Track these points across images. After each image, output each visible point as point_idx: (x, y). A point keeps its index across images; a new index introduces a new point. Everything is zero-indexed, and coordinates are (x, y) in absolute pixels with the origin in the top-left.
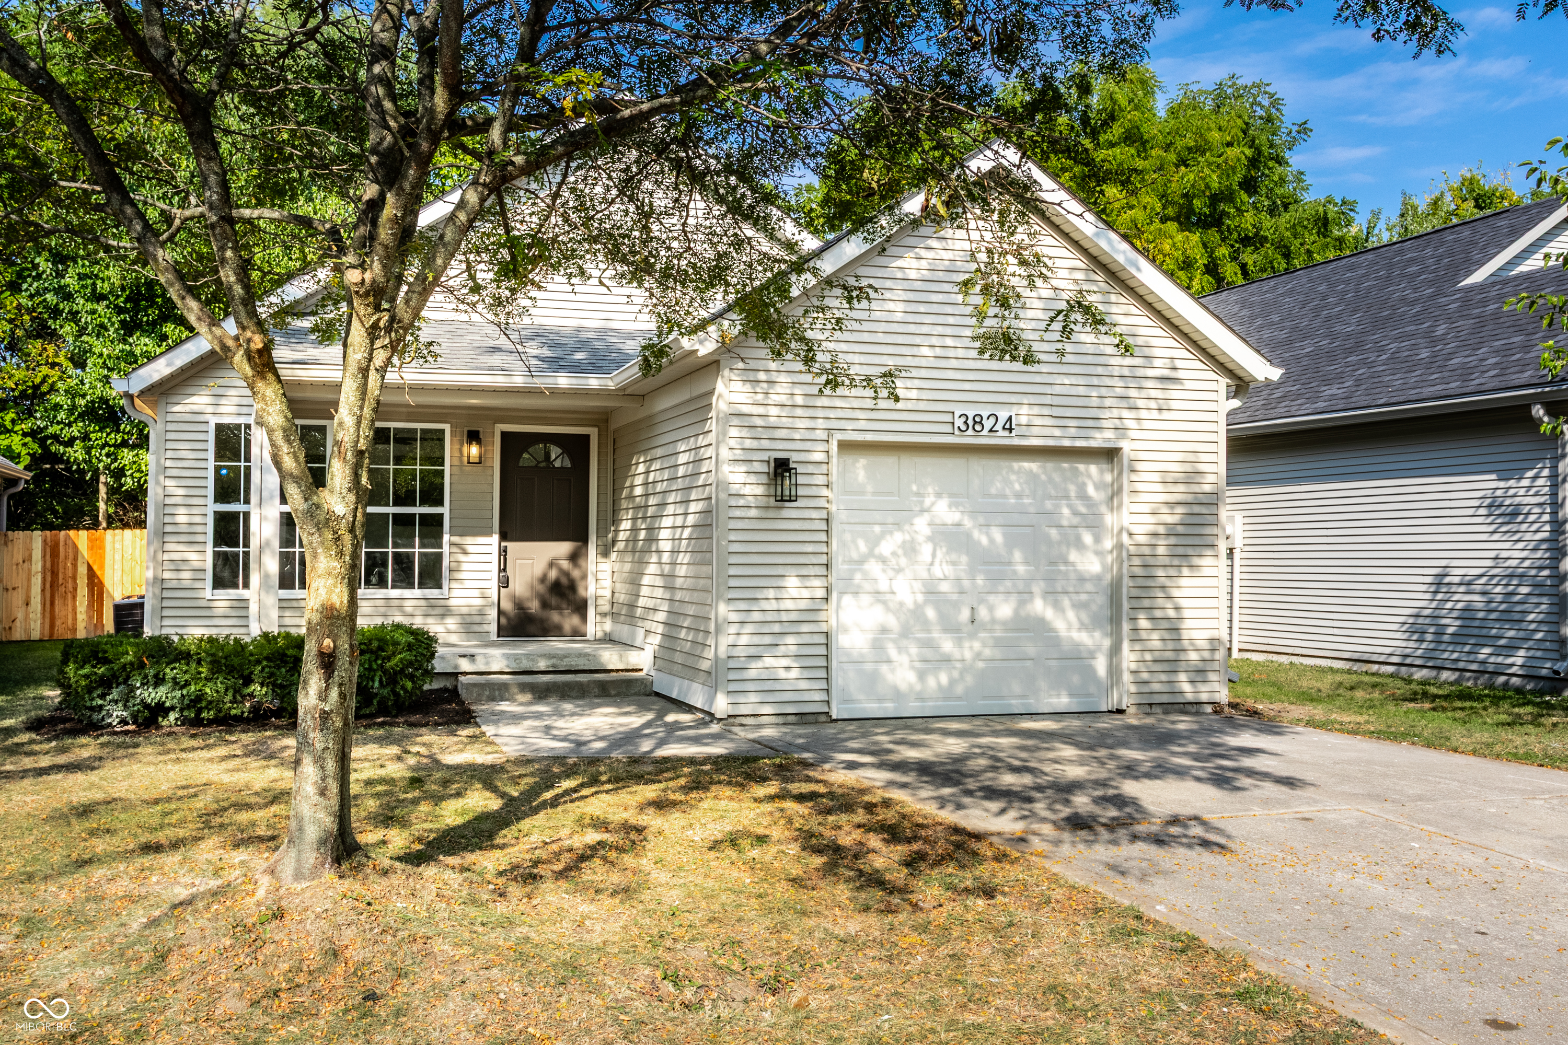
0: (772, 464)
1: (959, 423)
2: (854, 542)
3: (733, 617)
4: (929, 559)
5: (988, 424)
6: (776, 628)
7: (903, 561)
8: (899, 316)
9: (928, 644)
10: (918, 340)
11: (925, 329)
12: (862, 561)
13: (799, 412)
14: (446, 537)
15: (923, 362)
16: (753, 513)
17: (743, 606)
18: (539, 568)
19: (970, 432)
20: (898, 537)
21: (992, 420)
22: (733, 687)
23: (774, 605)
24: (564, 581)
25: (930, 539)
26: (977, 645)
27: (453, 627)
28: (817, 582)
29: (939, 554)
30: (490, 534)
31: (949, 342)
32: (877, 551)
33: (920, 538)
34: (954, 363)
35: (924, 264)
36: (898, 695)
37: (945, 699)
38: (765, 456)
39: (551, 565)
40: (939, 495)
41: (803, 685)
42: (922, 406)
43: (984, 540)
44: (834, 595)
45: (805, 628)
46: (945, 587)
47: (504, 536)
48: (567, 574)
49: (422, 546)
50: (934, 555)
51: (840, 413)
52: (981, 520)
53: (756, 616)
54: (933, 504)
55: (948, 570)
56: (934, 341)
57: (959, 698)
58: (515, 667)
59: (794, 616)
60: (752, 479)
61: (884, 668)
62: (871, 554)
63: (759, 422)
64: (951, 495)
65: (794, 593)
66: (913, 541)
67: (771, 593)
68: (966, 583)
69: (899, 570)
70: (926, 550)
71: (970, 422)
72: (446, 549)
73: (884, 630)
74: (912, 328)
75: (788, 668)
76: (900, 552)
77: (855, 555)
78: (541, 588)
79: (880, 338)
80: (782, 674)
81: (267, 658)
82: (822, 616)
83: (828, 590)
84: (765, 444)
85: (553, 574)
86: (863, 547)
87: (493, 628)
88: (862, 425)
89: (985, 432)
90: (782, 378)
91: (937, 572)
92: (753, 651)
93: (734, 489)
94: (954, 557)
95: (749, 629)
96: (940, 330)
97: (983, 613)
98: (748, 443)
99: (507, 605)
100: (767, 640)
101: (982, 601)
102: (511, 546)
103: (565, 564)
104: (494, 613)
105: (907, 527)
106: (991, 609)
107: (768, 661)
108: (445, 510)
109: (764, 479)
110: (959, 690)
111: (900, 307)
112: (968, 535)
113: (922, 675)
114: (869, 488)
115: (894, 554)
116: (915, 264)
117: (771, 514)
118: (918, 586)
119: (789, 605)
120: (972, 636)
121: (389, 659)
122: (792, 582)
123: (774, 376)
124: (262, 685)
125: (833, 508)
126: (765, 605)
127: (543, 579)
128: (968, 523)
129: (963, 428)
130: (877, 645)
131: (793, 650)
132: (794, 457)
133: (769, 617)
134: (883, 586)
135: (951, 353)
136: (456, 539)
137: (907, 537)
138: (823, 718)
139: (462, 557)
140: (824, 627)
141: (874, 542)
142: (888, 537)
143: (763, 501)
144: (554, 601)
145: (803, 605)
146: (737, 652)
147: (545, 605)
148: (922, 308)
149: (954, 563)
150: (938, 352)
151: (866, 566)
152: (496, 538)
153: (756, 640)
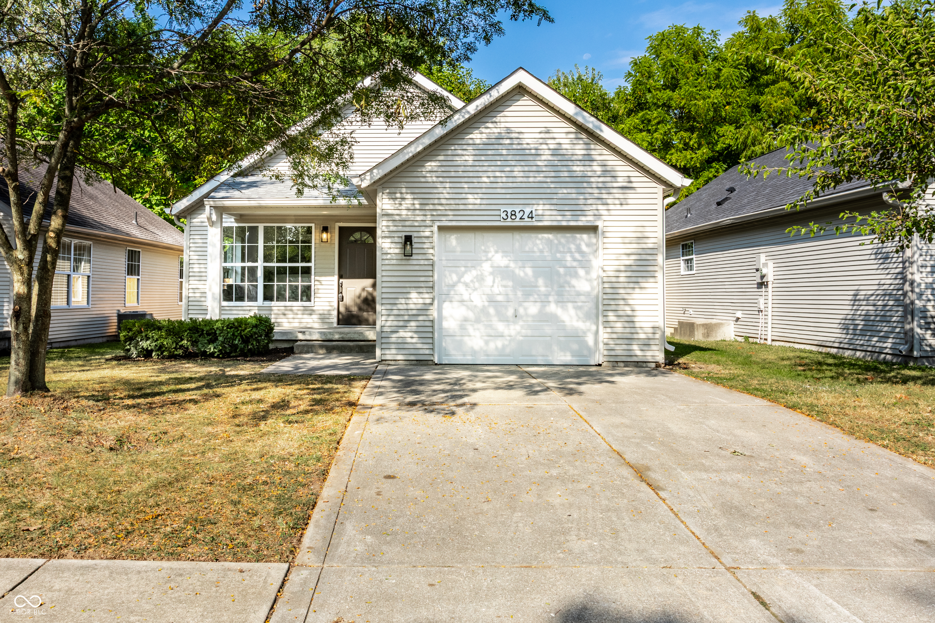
0: (404, 238)
1: (503, 215)
2: (450, 275)
3: (384, 312)
4: (491, 284)
5: (519, 215)
6: (406, 318)
7: (477, 285)
8: (470, 163)
9: (490, 326)
10: (480, 174)
11: (485, 169)
12: (454, 286)
13: (417, 212)
14: (313, 277)
15: (484, 185)
16: (394, 262)
17: (389, 307)
18: (358, 291)
19: (509, 219)
20: (474, 273)
21: (522, 213)
22: (384, 346)
23: (405, 307)
24: (370, 297)
25: (492, 273)
26: (518, 328)
28: (426, 296)
29: (497, 281)
30: (333, 275)
31: (498, 174)
32: (462, 280)
33: (486, 273)
34: (500, 185)
35: (484, 136)
36: (474, 353)
38: (400, 234)
39: (363, 289)
40: (496, 252)
41: (419, 346)
42: (483, 207)
43: (522, 274)
44: (436, 302)
45: (421, 318)
46: (500, 298)
47: (341, 277)
50: (494, 282)
51: (439, 213)
52: (520, 264)
53: (395, 312)
54: (493, 256)
55: (502, 289)
56: (490, 174)
57: (508, 355)
58: (324, 338)
59: (414, 312)
60: (393, 246)
61: (466, 339)
62: (459, 281)
63: (397, 218)
64: (503, 252)
65: (415, 301)
66: (482, 274)
67: (403, 301)
68: (511, 297)
69: (475, 289)
70: (489, 280)
71: (509, 215)
72: (312, 284)
73: (466, 320)
74: (478, 168)
75: (412, 338)
76: (475, 280)
77: (451, 282)
78: (358, 301)
79: (461, 174)
80: (409, 340)
81: (189, 329)
82: (429, 312)
83: (433, 299)
84: (400, 228)
85: (364, 294)
86: (455, 278)
87: (335, 320)
88: (451, 218)
89: (518, 219)
90: (408, 196)
91: (496, 290)
92: (393, 329)
93: (385, 251)
94: (504, 283)
95: (392, 318)
96: (493, 168)
97: (521, 311)
98: (392, 228)
99: (342, 309)
100: (401, 324)
101: (520, 305)
102: (344, 281)
103: (370, 289)
104: (335, 313)
105: (479, 268)
106: (526, 309)
107: (402, 334)
108: (312, 264)
109: (399, 246)
111: (471, 158)
112: (513, 272)
113: (487, 343)
114: (458, 249)
115: (472, 281)
116: (479, 136)
117: (404, 262)
118: (484, 297)
119: (412, 306)
120: (515, 323)
122: (414, 295)
123: (405, 196)
124: (188, 341)
125: (435, 259)
126: (400, 307)
127: (359, 297)
128: (513, 266)
129: (505, 217)
130: (462, 327)
131: (414, 329)
132: (414, 235)
133: (402, 312)
134: (466, 297)
135: (499, 180)
136: (317, 278)
137: (479, 273)
138: (430, 363)
139: (320, 287)
140: (431, 318)
141: (460, 276)
142: (469, 273)
143: (400, 257)
144: (365, 307)
145: (419, 307)
146: (385, 329)
147: (360, 309)
148: (483, 158)
149: (505, 286)
150: (492, 179)
151: (456, 288)
152: (336, 277)
153: (395, 323)
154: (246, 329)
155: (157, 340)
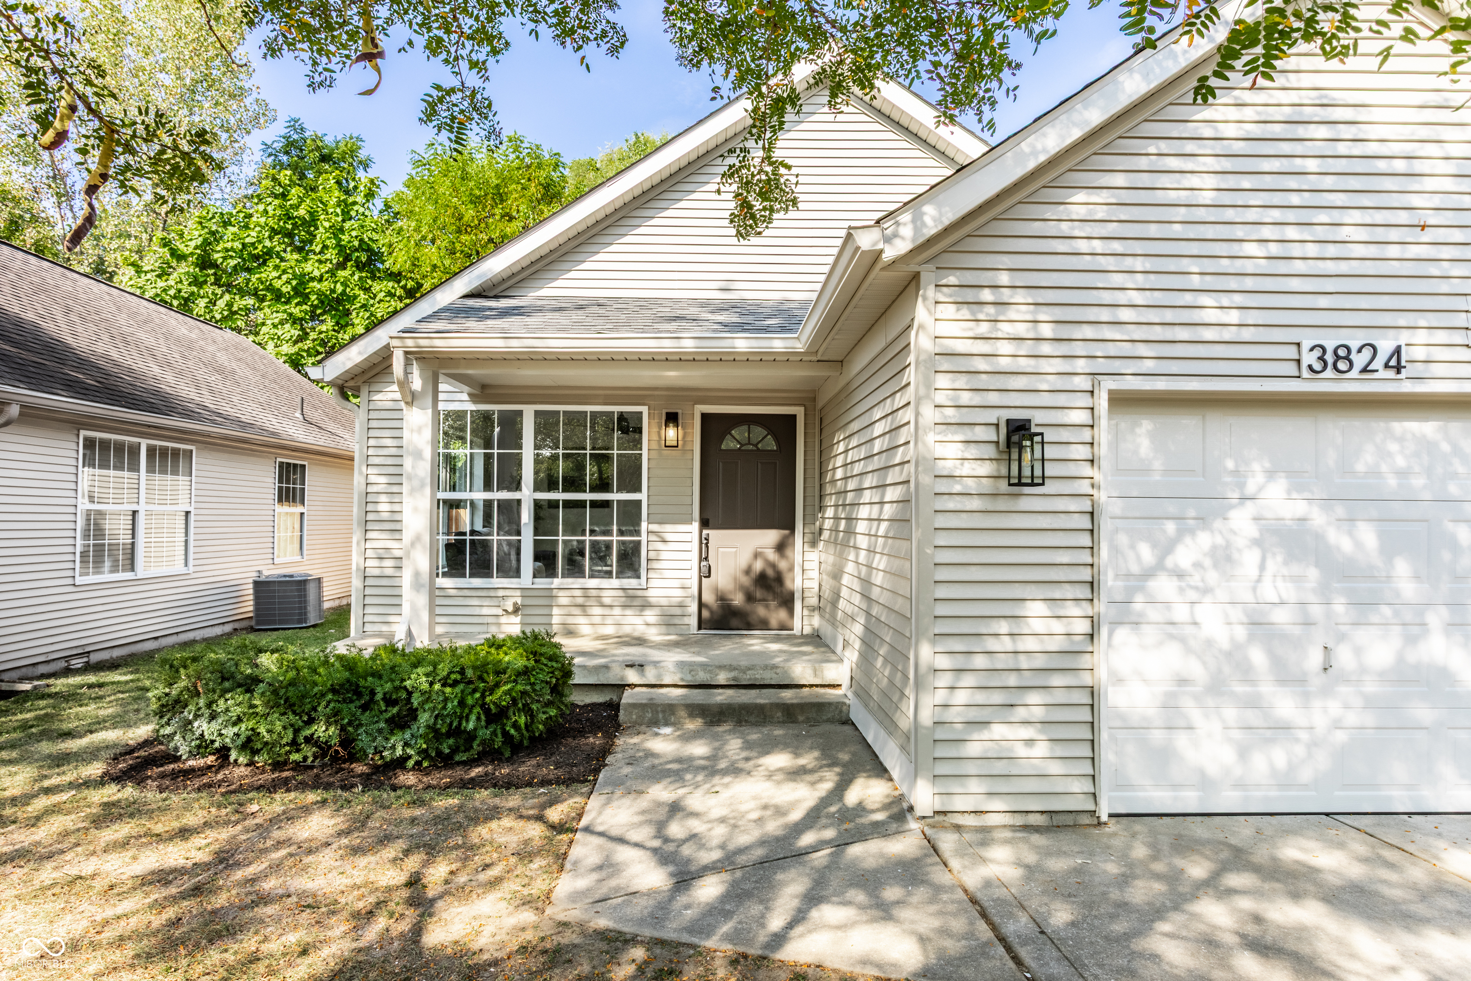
0: (1003, 430)
1: (1310, 358)
2: (1133, 547)
3: (943, 662)
4: (1254, 572)
5: (1360, 360)
6: (1012, 680)
7: (1212, 577)
8: (1208, 197)
9: (1253, 703)
10: (1239, 232)
11: (1252, 215)
12: (1148, 574)
13: (1046, 348)
14: (644, 525)
15: (1249, 266)
16: (975, 504)
17: (958, 645)
18: (744, 558)
19: (1329, 373)
20: (1204, 540)
21: (1367, 353)
22: (942, 769)
23: (1007, 644)
24: (770, 572)
25: (1257, 543)
26: (1334, 707)
27: (652, 619)
28: (1073, 610)
29: (1272, 566)
30: (689, 522)
31: (1292, 233)
32: (1169, 562)
33: (1240, 542)
34: (1300, 267)
35: (1249, 113)
36: (1205, 782)
37: (1282, 786)
38: (992, 416)
39: (756, 555)
40: (1271, 474)
41: (1055, 768)
42: (1247, 334)
43: (1346, 544)
44: (1104, 631)
45: (1057, 680)
46: (1281, 616)
47: (706, 524)
48: (773, 566)
49: (621, 533)
50: (1262, 567)
51: (1112, 349)
52: (1340, 510)
53: (980, 661)
54: (1261, 489)
55: (1288, 592)
56: (1267, 232)
57: (1305, 787)
59: (1039, 662)
60: (973, 452)
61: (1181, 740)
62: (1159, 567)
63: (981, 365)
64: (1291, 474)
65: (1037, 625)
66: (1228, 545)
67: (1003, 627)
68: (1316, 611)
69: (1206, 591)
70: (1250, 559)
71: (1329, 358)
72: (644, 537)
73: (1182, 682)
74: (1230, 214)
75: (1030, 742)
76: (1207, 562)
77: (1135, 569)
78: (746, 581)
79: (1177, 230)
80: (1021, 751)
81: (333, 690)
82: (1085, 661)
83: (1094, 622)
84: (993, 398)
86: (1147, 553)
87: (694, 620)
88: (1149, 366)
89: (1354, 373)
90: (1020, 296)
91: (1268, 592)
92: (974, 714)
93: (945, 467)
94: (1296, 569)
95: (969, 680)
96: (1276, 215)
97: (1344, 657)
98: (966, 398)
99: (708, 597)
100: (997, 698)
101: (1342, 638)
102: (714, 534)
103: (771, 555)
104: (694, 605)
105: (1218, 524)
106: (1358, 651)
107: (998, 731)
108: (643, 496)
109: (990, 451)
110: (1306, 775)
111: (1211, 181)
112: (1319, 537)
113: (1243, 753)
114: (1157, 465)
115: (1198, 565)
116: (1232, 113)
117: (1002, 504)
118: (1237, 614)
119: (1030, 644)
120: (1326, 692)
121: (492, 691)
122: (1037, 608)
123: (1006, 295)
124: (328, 724)
125: (1102, 496)
126: (992, 644)
127: (748, 571)
128: (1318, 518)
129: (1317, 366)
130: (1170, 704)
131: (1038, 713)
132: (1038, 418)
133: (1001, 662)
134: (1181, 613)
135: (1294, 251)
136: (653, 527)
137: (1219, 540)
138: (1086, 820)
139: (660, 546)
140: (1086, 679)
141: (1169, 548)
142: (1188, 540)
143: (987, 485)
144: (759, 594)
145: (1054, 644)
146: (952, 715)
147: (749, 597)
148: (1246, 182)
149: (1297, 580)
150: (1274, 249)
151: (1152, 584)
152: (696, 525)
153: (981, 697)
154: (497, 685)
155: (239, 720)
